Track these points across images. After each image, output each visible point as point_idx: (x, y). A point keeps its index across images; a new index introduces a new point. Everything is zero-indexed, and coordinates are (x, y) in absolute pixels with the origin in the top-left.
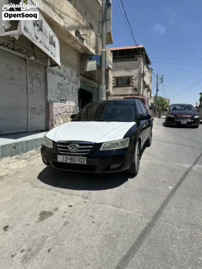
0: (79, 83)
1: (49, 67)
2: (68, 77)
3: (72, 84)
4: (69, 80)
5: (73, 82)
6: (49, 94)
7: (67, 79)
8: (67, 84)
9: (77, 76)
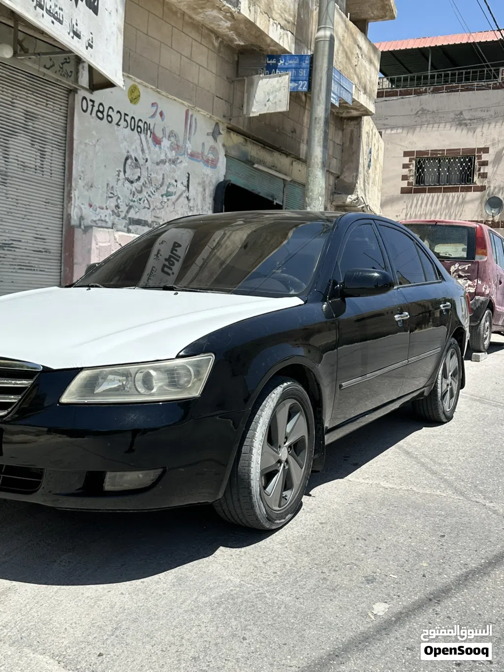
0: (222, 161)
1: (82, 93)
2: (172, 134)
3: (185, 163)
4: (176, 147)
5: (192, 156)
6: (75, 194)
7: (166, 143)
8: (163, 162)
9: (215, 134)
